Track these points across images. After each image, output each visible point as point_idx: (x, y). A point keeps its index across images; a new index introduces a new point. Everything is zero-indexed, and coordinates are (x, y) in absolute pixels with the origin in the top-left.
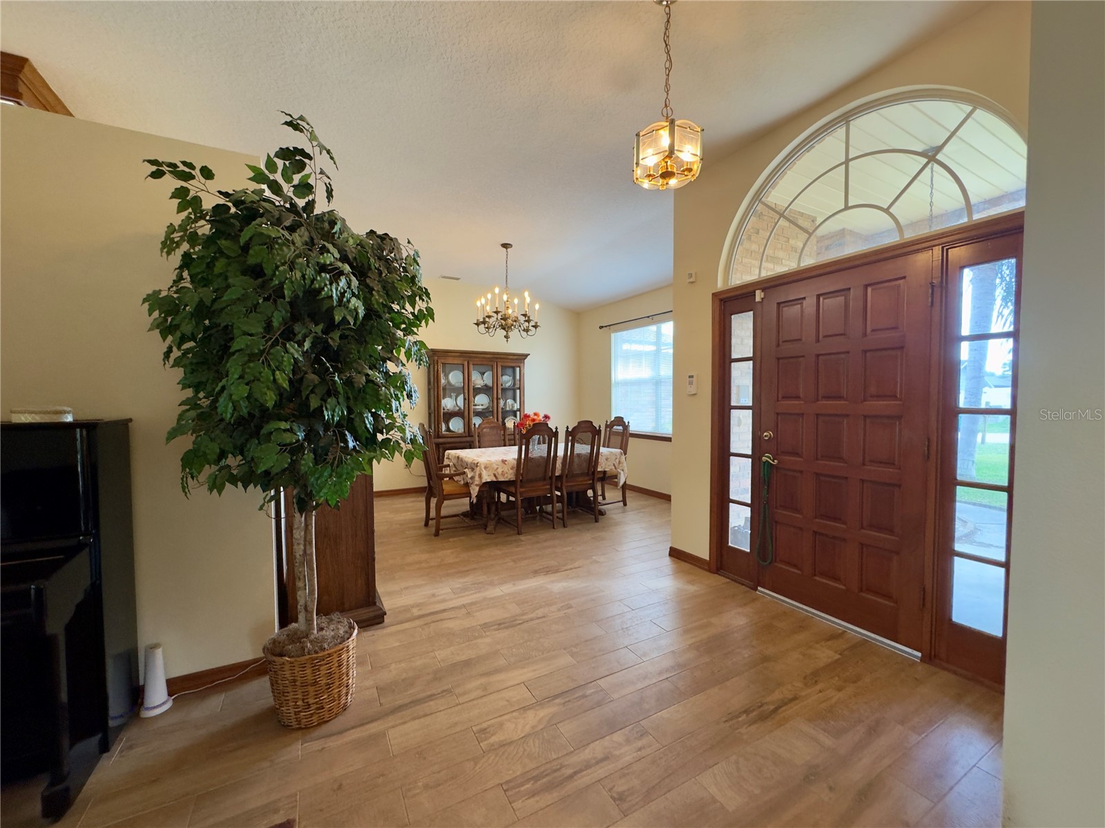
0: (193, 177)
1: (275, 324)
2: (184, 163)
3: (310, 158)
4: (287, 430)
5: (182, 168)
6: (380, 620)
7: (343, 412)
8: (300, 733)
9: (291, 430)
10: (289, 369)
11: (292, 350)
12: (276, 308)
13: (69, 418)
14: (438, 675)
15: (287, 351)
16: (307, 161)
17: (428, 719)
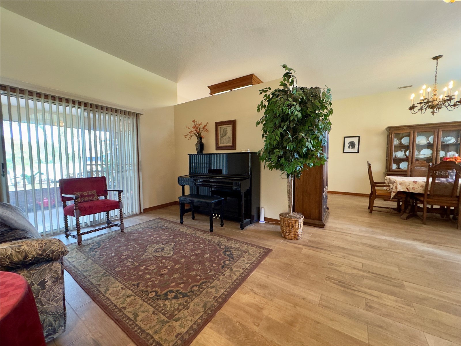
0: (267, 91)
1: (277, 124)
2: (265, 88)
3: (291, 73)
4: (278, 151)
5: (265, 89)
6: (323, 227)
7: (294, 147)
8: (284, 239)
9: (279, 152)
10: (279, 135)
11: (280, 130)
12: (277, 120)
13: (249, 151)
14: (330, 246)
15: (278, 130)
16: (291, 75)
17: (317, 253)
